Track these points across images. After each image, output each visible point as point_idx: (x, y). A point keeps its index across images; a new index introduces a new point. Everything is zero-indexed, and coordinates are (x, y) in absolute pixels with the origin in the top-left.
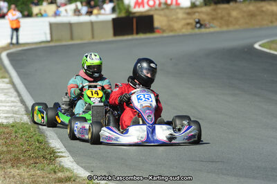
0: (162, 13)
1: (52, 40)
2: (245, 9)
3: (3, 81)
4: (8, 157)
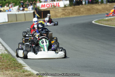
2: (86, 8)
4: (3, 67)
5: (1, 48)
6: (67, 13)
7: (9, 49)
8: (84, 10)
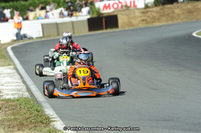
0: (123, 13)
1: (44, 36)
2: (184, 8)
3: (9, 68)
4: (15, 123)
5: (20, 88)
6: (151, 19)
7: (33, 88)
8: (180, 13)
